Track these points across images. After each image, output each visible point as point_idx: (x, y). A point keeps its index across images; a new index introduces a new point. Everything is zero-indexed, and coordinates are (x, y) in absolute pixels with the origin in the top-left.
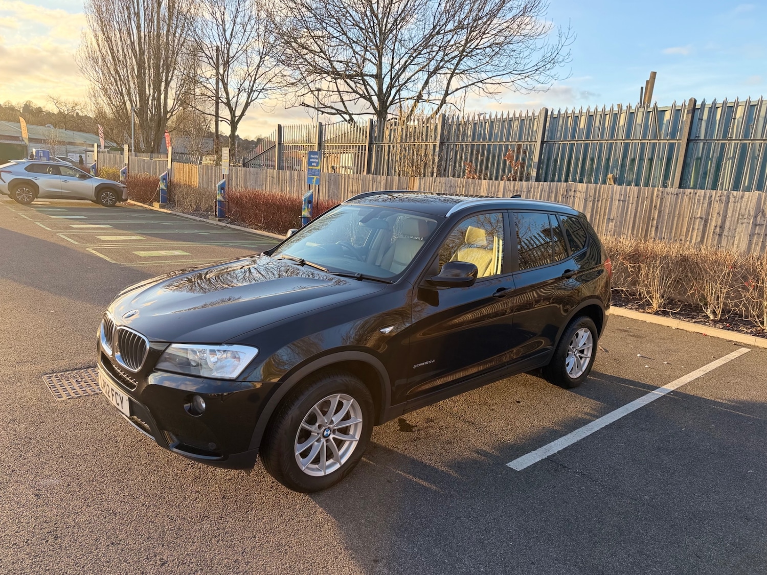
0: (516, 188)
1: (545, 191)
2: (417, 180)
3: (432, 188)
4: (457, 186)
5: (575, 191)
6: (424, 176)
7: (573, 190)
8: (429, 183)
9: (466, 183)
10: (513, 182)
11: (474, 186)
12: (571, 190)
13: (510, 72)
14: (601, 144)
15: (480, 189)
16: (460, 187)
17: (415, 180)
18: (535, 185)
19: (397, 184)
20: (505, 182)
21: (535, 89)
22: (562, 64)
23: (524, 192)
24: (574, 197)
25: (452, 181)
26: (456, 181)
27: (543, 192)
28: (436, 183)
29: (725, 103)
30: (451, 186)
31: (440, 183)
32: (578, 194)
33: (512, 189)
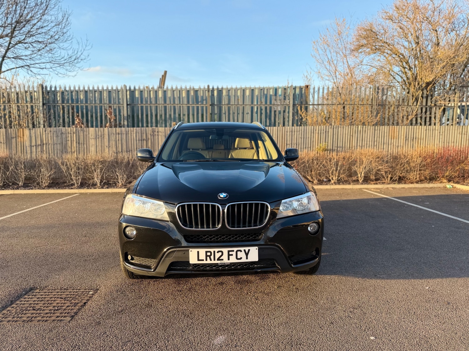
0: (117, 132)
1: (138, 133)
2: (27, 131)
3: (44, 136)
4: (68, 133)
5: (158, 132)
6: (34, 127)
7: (157, 131)
8: (40, 132)
9: (76, 130)
10: (115, 128)
11: (84, 132)
12: (155, 132)
13: (50, 62)
14: (151, 107)
15: (89, 134)
16: (71, 133)
17: (25, 131)
18: (131, 130)
19: (4, 134)
20: (108, 129)
21: (67, 74)
22: (85, 61)
23: (124, 134)
24: (158, 135)
25: (63, 130)
26: (66, 130)
27: (137, 134)
28: (47, 132)
29: (218, 88)
30: (62, 133)
31: (51, 131)
32: (160, 134)
33: (114, 132)
